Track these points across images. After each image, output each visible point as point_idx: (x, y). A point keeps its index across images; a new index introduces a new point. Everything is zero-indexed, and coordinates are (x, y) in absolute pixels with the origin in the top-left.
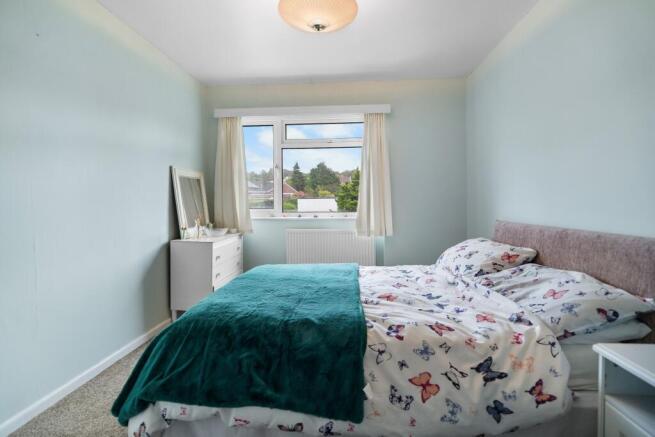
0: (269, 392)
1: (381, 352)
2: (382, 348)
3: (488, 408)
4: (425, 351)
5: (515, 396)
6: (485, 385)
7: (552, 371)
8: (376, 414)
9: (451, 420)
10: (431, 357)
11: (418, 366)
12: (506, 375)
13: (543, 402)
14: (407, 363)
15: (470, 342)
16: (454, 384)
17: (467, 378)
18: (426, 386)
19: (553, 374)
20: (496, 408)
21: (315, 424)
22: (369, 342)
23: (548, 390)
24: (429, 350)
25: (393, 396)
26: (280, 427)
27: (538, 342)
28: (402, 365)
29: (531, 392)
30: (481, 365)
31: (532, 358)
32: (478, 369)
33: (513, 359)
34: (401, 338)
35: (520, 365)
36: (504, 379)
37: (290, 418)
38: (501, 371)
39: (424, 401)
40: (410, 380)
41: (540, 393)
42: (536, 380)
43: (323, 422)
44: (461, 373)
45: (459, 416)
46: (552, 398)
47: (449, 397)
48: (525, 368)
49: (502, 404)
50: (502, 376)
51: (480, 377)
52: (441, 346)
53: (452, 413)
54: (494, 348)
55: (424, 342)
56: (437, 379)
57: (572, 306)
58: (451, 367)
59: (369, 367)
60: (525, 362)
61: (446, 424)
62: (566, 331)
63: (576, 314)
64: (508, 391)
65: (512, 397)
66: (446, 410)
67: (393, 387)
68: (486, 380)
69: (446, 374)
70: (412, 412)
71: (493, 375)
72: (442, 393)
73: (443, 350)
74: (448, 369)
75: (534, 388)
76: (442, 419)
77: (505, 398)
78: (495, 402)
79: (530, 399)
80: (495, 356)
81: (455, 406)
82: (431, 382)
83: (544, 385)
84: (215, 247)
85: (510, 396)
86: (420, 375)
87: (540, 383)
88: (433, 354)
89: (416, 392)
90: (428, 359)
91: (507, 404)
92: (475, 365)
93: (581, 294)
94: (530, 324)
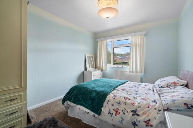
0: (84, 104)
1: (109, 101)
2: (109, 100)
3: (132, 123)
4: (119, 103)
5: (139, 122)
6: (132, 116)
7: (155, 118)
8: (104, 115)
9: (121, 122)
10: (120, 105)
11: (116, 106)
12: (139, 115)
13: (148, 126)
14: (114, 105)
15: (133, 104)
16: (124, 113)
17: (128, 113)
18: (117, 112)
19: (155, 119)
20: (134, 123)
21: (92, 113)
22: (107, 98)
23: (151, 123)
24: (120, 103)
25: (109, 112)
26: (85, 112)
27: (155, 109)
28: (113, 105)
29: (145, 122)
30: (133, 110)
31: (150, 113)
32: (132, 111)
33: (144, 112)
34: (114, 99)
35: (146, 114)
36: (138, 116)
37: (87, 110)
38: (138, 114)
39: (115, 115)
40: (113, 109)
41: (148, 123)
42: (149, 119)
43: (93, 113)
44: (127, 111)
45: (123, 122)
46: (151, 126)
47: (122, 116)
48: (147, 115)
49: (136, 123)
50: (138, 115)
51: (132, 113)
52: (124, 103)
53: (122, 121)
54: (139, 107)
55: (120, 101)
56: (120, 111)
57: (175, 101)
58: (125, 109)
59: (105, 104)
60: (147, 113)
61: (120, 123)
62: (168, 108)
63: (175, 103)
64: (138, 119)
65: (139, 121)
66: (120, 119)
67: (109, 110)
68: (133, 115)
69: (122, 110)
70: (112, 118)
71: (135, 114)
72: (120, 115)
73: (124, 104)
74: (123, 109)
75: (146, 121)
76: (119, 121)
77: (137, 121)
78: (134, 122)
79: (144, 124)
80: (138, 109)
81: (123, 119)
82: (118, 111)
83: (150, 121)
84: (93, 73)
85: (138, 121)
86: (116, 109)
87: (149, 120)
88: (121, 104)
89: (114, 113)
90: (119, 105)
91: (137, 123)
92: (131, 110)
93: (183, 97)
94: (157, 103)
